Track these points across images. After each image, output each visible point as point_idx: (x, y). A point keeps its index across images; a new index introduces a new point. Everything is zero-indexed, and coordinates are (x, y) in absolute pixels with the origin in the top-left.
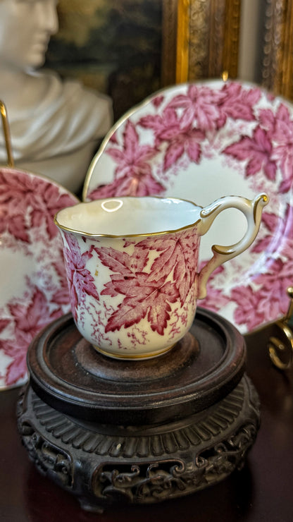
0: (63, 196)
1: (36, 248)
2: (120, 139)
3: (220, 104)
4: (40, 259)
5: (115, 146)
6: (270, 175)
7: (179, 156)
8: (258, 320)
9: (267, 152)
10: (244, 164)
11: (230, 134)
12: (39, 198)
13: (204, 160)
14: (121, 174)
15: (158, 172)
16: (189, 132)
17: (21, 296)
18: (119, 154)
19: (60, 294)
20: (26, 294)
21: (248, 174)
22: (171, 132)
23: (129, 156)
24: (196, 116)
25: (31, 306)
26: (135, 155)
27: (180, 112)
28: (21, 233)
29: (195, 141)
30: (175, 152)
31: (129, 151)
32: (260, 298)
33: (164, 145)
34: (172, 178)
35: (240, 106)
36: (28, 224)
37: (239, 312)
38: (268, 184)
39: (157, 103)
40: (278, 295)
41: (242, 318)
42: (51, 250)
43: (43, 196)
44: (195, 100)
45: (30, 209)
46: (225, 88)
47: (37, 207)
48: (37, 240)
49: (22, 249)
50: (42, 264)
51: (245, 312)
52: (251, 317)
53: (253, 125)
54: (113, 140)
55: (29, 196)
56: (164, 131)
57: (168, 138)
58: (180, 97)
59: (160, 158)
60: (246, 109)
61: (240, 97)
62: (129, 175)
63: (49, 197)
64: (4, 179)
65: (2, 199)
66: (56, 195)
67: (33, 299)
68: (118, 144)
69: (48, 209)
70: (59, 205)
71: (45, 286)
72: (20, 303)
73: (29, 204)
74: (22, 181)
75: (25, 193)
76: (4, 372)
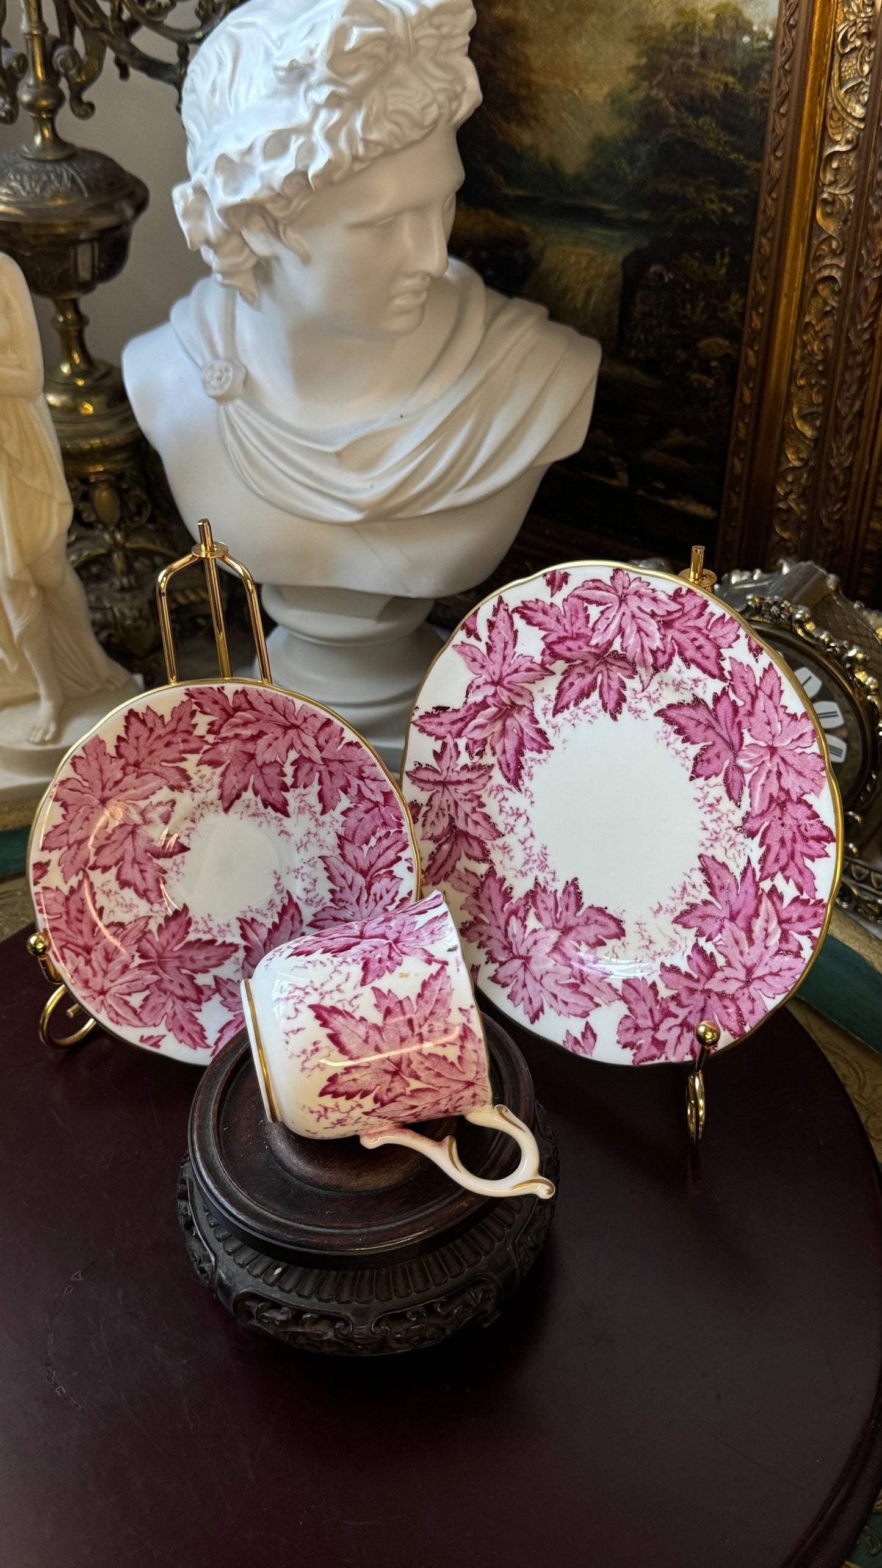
0: (350, 744)
1: (298, 824)
2: (483, 631)
3: (666, 624)
4: (302, 846)
5: (472, 640)
6: (733, 792)
7: (585, 694)
8: (654, 1051)
9: (735, 748)
10: (693, 750)
11: (678, 686)
12: (310, 742)
13: (625, 715)
14: (477, 697)
15: (545, 711)
16: (604, 656)
17: (264, 907)
18: (479, 657)
19: (324, 915)
20: (271, 904)
21: (695, 775)
22: (570, 644)
23: (494, 668)
24: (621, 631)
25: (276, 927)
26: (507, 670)
27: (594, 611)
28: (274, 796)
29: (618, 674)
30: (580, 684)
31: (497, 657)
32: (667, 1014)
33: (560, 666)
34: (566, 729)
35: (702, 641)
36: (289, 781)
37: (629, 1023)
38: (727, 805)
39: (555, 583)
40: (694, 1021)
41: (629, 1037)
42: (322, 832)
43: (316, 738)
44: (622, 600)
45: (293, 755)
46: (676, 596)
47: (305, 753)
48: (301, 810)
49: (274, 823)
50: (304, 855)
51: (637, 1029)
52: (644, 1039)
53: (716, 686)
54: (472, 632)
55: (292, 733)
56: (561, 640)
57: (568, 654)
58: (596, 584)
59: (550, 685)
60: (709, 649)
61: (701, 623)
62: (490, 701)
63: (327, 742)
64: (250, 703)
65: (247, 732)
66: (337, 740)
67: (281, 915)
68: (478, 639)
69: (323, 759)
70: (342, 757)
71: (303, 895)
72: (260, 918)
73: (292, 746)
74: (281, 708)
75: (285, 728)
76: (212, 1037)
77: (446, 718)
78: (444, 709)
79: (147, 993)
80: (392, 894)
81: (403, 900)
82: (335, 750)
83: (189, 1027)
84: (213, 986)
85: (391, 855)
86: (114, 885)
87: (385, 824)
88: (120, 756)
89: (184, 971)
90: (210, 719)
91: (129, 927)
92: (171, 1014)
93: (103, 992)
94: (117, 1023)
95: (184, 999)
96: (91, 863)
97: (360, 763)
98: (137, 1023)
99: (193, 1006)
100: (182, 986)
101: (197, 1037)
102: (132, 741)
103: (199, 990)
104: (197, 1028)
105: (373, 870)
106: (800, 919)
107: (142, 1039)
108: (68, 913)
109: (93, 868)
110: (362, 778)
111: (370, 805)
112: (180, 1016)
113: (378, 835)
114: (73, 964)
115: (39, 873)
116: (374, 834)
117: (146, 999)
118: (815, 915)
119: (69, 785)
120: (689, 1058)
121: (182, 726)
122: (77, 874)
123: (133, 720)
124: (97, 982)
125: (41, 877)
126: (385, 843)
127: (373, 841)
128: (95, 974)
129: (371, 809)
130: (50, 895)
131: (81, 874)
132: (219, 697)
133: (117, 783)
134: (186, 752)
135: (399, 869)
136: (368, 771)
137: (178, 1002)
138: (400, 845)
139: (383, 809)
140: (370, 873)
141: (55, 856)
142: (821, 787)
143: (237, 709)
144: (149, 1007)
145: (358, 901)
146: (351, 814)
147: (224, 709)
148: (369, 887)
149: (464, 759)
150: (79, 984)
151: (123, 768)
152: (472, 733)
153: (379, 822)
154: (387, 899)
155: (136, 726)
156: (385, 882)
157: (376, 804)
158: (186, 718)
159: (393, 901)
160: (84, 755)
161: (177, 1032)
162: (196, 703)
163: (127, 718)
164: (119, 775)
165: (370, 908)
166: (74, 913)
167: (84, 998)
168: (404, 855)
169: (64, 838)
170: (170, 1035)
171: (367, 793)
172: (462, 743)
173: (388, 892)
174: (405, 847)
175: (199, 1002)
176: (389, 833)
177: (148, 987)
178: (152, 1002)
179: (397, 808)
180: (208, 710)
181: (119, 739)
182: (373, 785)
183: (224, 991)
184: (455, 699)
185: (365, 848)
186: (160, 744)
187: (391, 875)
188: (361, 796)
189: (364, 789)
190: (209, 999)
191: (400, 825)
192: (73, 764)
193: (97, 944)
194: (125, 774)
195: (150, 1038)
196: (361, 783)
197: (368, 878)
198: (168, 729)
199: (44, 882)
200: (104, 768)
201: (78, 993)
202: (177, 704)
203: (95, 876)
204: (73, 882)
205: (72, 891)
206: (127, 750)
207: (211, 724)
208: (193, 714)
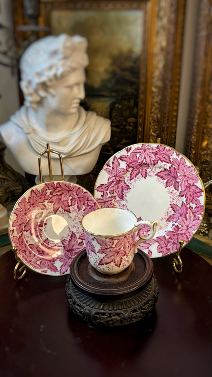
0: (85, 192)
1: (73, 215)
2: (111, 165)
3: (156, 154)
4: (74, 220)
5: (109, 167)
6: (176, 188)
7: (137, 174)
8: (167, 251)
9: (175, 178)
10: (165, 181)
11: (160, 167)
12: (75, 194)
13: (148, 177)
14: (111, 180)
15: (128, 180)
16: (142, 165)
17: (67, 236)
18: (110, 171)
19: (82, 236)
20: (68, 235)
21: (166, 186)
22: (133, 163)
23: (115, 173)
24: (145, 158)
25: (70, 240)
26: (118, 172)
27: (138, 155)
28: (67, 208)
29: (145, 168)
30: (135, 172)
31: (115, 170)
32: (169, 242)
33: (131, 169)
34: (134, 183)
35: (165, 156)
36: (70, 204)
37: (159, 247)
38: (175, 191)
39: (128, 151)
40: (176, 242)
41: (160, 250)
42: (79, 216)
43: (76, 192)
44: (145, 151)
45: (71, 198)
46: (158, 147)
47: (74, 197)
48: (73, 211)
49: (67, 215)
50: (75, 222)
51: (162, 248)
52: (164, 250)
53: (170, 165)
54: (108, 165)
55: (70, 192)
56: (131, 163)
57: (133, 166)
58: (138, 149)
59: (128, 174)
60: (167, 157)
61: (164, 152)
62: (114, 180)
63: (79, 193)
64: (60, 186)
65: (59, 193)
66: (82, 192)
67: (71, 237)
68: (110, 167)
69: (78, 198)
70: (83, 196)
71: (76, 232)
72: (66, 239)
73: (70, 196)
74: (67, 186)
75: (69, 191)
76: (59, 269)
77: (103, 187)
78: (103, 185)
79: (41, 260)
82: (81, 195)
83: (52, 267)
84: (57, 257)
86: (30, 235)
88: (29, 202)
89: (49, 254)
90: (51, 191)
91: (34, 245)
92: (48, 265)
93: (30, 261)
94: (35, 268)
97: (87, 197)
98: (40, 268)
99: (53, 262)
101: (55, 269)
102: (32, 198)
103: (53, 258)
104: (55, 267)
106: (198, 211)
107: (42, 272)
108: (19, 242)
109: (24, 231)
110: (88, 201)
112: (50, 265)
114: (22, 255)
117: (41, 262)
118: (201, 209)
119: (18, 210)
120: (176, 250)
121: (44, 193)
123: (33, 192)
124: (29, 259)
125: (12, 233)
128: (28, 257)
130: (15, 238)
131: (21, 232)
132: (53, 185)
133: (28, 209)
134: (45, 200)
136: (90, 198)
137: (49, 262)
141: (15, 228)
142: (198, 181)
143: (57, 188)
144: (42, 264)
146: (86, 210)
147: (54, 188)
149: (109, 195)
150: (25, 260)
151: (30, 205)
152: (111, 188)
155: (33, 194)
157: (92, 206)
160: (21, 202)
162: (47, 187)
163: (31, 192)
164: (29, 207)
166: (21, 242)
167: (26, 263)
169: (17, 223)
170: (49, 270)
171: (90, 204)
172: (108, 192)
180: (50, 188)
181: (29, 197)
182: (91, 202)
184: (105, 182)
186: (38, 198)
188: (88, 205)
189: (89, 203)
190: (56, 260)
192: (19, 204)
193: (27, 250)
195: (44, 271)
198: (41, 194)
199: (13, 235)
200: (26, 205)
201: (24, 262)
202: (43, 187)
203: (25, 233)
204: (20, 234)
205: (20, 237)
206: (31, 200)
207: (51, 192)
208: (46, 190)
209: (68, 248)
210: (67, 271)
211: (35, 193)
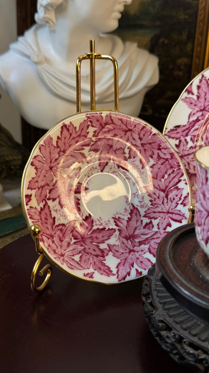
0: (155, 134)
2: (195, 90)
5: (190, 96)
12: (136, 136)
14: (194, 118)
17: (123, 211)
18: (193, 102)
19: (149, 211)
20: (125, 209)
23: (201, 104)
25: (130, 219)
26: (207, 104)
31: (202, 100)
36: (127, 156)
42: (143, 176)
43: (139, 134)
45: (128, 144)
47: (134, 142)
48: (133, 168)
54: (189, 92)
55: (129, 133)
62: (200, 118)
63: (144, 135)
64: (112, 120)
65: (109, 135)
66: (149, 133)
67: (131, 214)
68: (193, 94)
69: (142, 144)
70: (151, 141)
71: (139, 204)
72: (122, 217)
73: (128, 140)
74: (125, 122)
75: (126, 132)
76: (114, 271)
77: (179, 130)
78: (179, 126)
79: (80, 254)
80: (179, 196)
81: (185, 197)
82: (149, 138)
83: (102, 267)
84: (108, 249)
85: (176, 180)
86: (58, 207)
87: (172, 167)
88: (58, 146)
89: (94, 243)
90: (94, 129)
91: (67, 226)
92: (93, 263)
93: (62, 255)
94: (72, 269)
95: (97, 256)
96: (48, 197)
97: (159, 142)
98: (80, 268)
99: (102, 258)
100: (94, 250)
101: (108, 272)
102: (63, 139)
103: (102, 251)
104: (107, 268)
105: (168, 189)
107: (85, 275)
108: (41, 219)
109: (49, 199)
110: (159, 149)
111: (164, 161)
112: (97, 263)
113: (168, 173)
114: (47, 242)
115: (28, 199)
116: (166, 173)
117: (81, 257)
119: (38, 158)
121: (83, 133)
122: (43, 202)
123: (64, 129)
124: (59, 251)
125: (28, 202)
126: (172, 176)
127: (166, 176)
128: (57, 248)
129: (165, 162)
130: (33, 210)
131: (44, 202)
132: (99, 118)
133: (56, 160)
134: (84, 145)
135: (180, 185)
136: (163, 145)
137: (94, 257)
138: (180, 175)
139: (170, 161)
140: (167, 190)
141: (33, 192)
143: (106, 124)
144: (83, 261)
145: (163, 203)
146: (155, 167)
147: (101, 124)
148: (167, 196)
149: (190, 144)
150: (52, 252)
151: (59, 153)
152: (192, 133)
153: (169, 167)
154: (177, 199)
155: (65, 131)
156: (175, 192)
157: (167, 160)
158: (85, 129)
159: (180, 199)
160: (44, 145)
161: (98, 270)
162: (90, 121)
163: (62, 127)
164: (57, 156)
165: (169, 205)
166: (43, 219)
167: (55, 258)
168: (182, 178)
169: (36, 184)
170: (96, 272)
171: (162, 155)
172: (188, 138)
173: (177, 196)
174: (183, 175)
175: (104, 257)
176: (174, 171)
177: (80, 252)
178: (84, 258)
179: (177, 159)
180: (94, 125)
181: (58, 138)
182: (165, 151)
183: (113, 250)
184: (183, 121)
185: (163, 180)
186: (74, 141)
187: (177, 189)
188: (159, 157)
189: (160, 154)
190: (107, 254)
191: (179, 166)
192: (40, 149)
193: (55, 234)
194: (59, 156)
195: (88, 274)
196: (159, 151)
197: (166, 193)
198: (78, 134)
199: (30, 204)
200: (52, 152)
201: (52, 256)
202: (82, 122)
203: (50, 203)
204: (42, 205)
205: (42, 209)
206: (60, 144)
207: (95, 132)
208: (88, 126)
209: (125, 233)
210: (129, 274)
211: (68, 130)
